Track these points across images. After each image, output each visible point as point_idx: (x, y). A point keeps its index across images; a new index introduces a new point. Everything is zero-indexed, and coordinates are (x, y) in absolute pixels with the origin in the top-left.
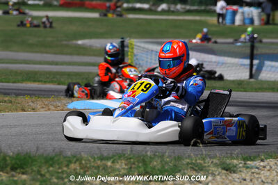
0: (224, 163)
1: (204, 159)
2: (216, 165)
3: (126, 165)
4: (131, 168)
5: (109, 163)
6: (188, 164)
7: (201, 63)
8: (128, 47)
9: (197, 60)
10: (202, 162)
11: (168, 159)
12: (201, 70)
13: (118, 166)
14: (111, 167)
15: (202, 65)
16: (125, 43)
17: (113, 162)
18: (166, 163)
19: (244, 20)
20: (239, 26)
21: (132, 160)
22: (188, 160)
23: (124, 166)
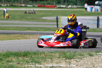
0: (89, 54)
1: (83, 52)
2: (87, 54)
3: (59, 54)
4: (60, 55)
5: (53, 54)
6: (78, 54)
7: (82, 23)
8: (59, 19)
9: (81, 22)
10: (83, 53)
11: (72, 53)
12: (82, 26)
13: (56, 55)
14: (54, 55)
15: (82, 24)
16: (58, 18)
17: (55, 54)
18: (71, 54)
19: (95, 10)
20: (94, 12)
21: (61, 53)
22: (78, 53)
23: (58, 55)
